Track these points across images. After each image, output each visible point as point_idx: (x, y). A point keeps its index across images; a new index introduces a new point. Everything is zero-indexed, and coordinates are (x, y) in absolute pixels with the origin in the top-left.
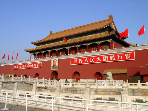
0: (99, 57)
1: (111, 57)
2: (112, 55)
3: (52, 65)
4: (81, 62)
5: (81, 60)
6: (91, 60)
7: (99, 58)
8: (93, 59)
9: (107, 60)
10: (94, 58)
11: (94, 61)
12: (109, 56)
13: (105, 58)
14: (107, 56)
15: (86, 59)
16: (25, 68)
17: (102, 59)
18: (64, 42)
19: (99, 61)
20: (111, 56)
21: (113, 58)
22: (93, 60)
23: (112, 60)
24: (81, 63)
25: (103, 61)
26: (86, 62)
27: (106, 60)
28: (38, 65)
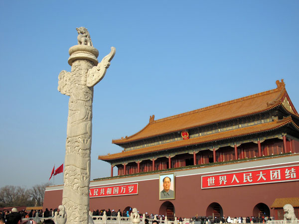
0: (261, 172)
1: (287, 172)
2: (290, 168)
3: (161, 188)
4: (223, 182)
5: (223, 178)
6: (245, 178)
7: (261, 174)
8: (248, 176)
9: (280, 178)
10: (251, 174)
11: (252, 181)
13: (275, 174)
14: (279, 171)
15: (234, 176)
16: (102, 195)
17: (267, 176)
18: (184, 139)
19: (262, 180)
21: (292, 174)
22: (248, 178)
23: (290, 179)
24: (225, 184)
25: (272, 179)
26: (235, 182)
27: (276, 177)
28: (131, 189)
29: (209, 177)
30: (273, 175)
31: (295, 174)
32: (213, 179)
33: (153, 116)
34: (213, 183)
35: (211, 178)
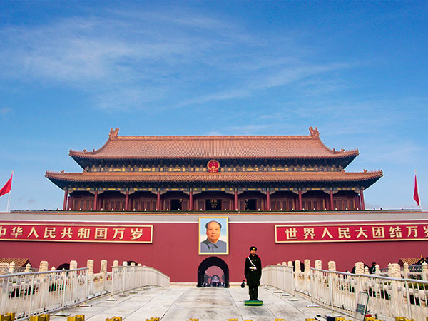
1: (392, 230)
12: (387, 228)
14: (383, 228)
20: (391, 228)
30: (376, 232)
31: (400, 233)
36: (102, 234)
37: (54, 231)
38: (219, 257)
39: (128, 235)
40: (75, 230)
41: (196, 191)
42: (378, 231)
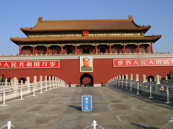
29: (119, 60)
32: (122, 62)
33: (41, 18)
34: (122, 64)
35: (120, 61)
36: (37, 65)
37: (16, 64)
38: (89, 73)
39: (49, 65)
40: (25, 63)
41: (78, 45)
42: (159, 62)
